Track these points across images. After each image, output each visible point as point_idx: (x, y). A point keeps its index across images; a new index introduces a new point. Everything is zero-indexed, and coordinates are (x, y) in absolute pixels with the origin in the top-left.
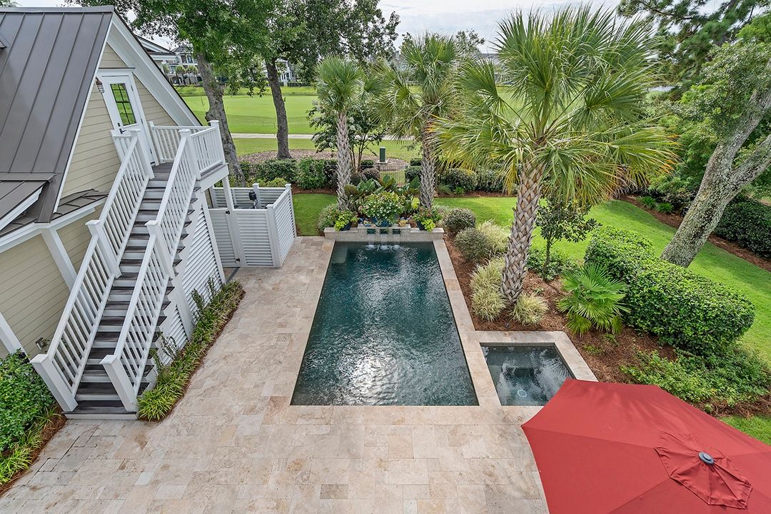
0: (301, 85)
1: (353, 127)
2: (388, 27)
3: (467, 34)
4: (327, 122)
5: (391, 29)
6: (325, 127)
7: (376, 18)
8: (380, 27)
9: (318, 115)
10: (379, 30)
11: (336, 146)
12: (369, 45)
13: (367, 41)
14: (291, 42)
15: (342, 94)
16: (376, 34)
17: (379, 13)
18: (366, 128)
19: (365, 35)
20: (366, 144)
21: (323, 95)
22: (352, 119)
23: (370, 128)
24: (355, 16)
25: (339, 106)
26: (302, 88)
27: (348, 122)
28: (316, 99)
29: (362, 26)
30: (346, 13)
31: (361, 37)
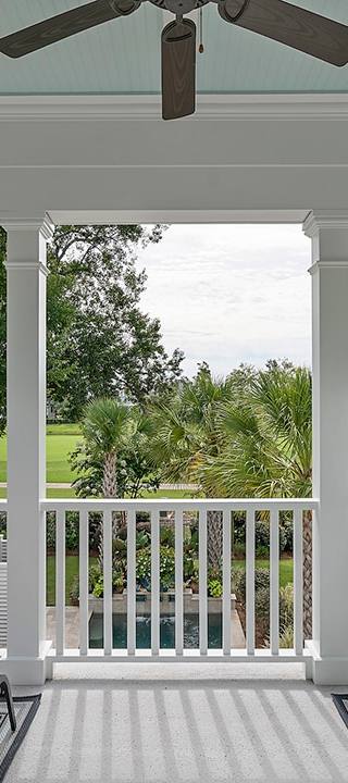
0: (61, 422)
1: (124, 472)
2: (171, 363)
3: (279, 363)
4: (92, 464)
5: (175, 365)
6: (90, 471)
7: (157, 354)
8: (161, 362)
9: (82, 458)
10: (160, 366)
11: (102, 491)
12: (148, 381)
13: (146, 376)
14: (60, 382)
15: (110, 436)
16: (157, 369)
17: (160, 350)
18: (140, 472)
19: (144, 370)
20: (139, 491)
21: (90, 436)
22: (124, 463)
23: (145, 471)
24: (134, 353)
25: (107, 447)
26: (62, 425)
27: (118, 465)
28: (81, 439)
29: (141, 362)
30: (123, 349)
31: (139, 372)
